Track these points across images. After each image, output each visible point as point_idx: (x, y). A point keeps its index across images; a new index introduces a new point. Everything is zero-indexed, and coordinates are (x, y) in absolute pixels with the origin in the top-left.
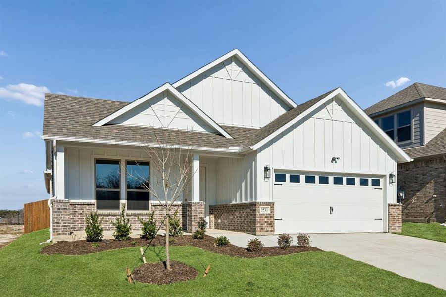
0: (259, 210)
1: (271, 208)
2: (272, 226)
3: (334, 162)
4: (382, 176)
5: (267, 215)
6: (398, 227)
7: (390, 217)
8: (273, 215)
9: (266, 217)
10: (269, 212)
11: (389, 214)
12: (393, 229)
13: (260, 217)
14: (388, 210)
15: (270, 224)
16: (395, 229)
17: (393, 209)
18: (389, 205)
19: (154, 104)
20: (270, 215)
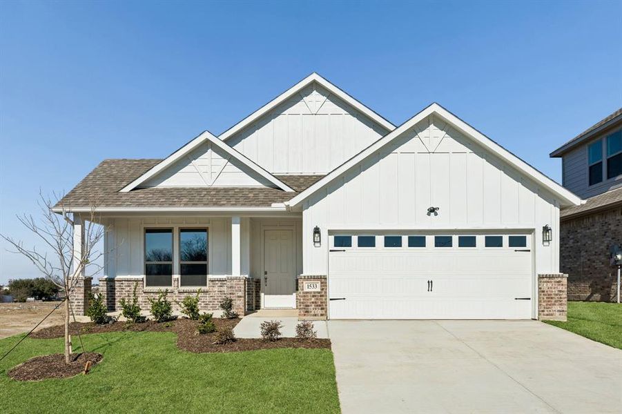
0: (303, 286)
1: (322, 283)
2: (322, 309)
3: (432, 214)
4: (531, 231)
5: (314, 292)
6: (559, 311)
7: (542, 296)
8: (326, 292)
9: (313, 296)
10: (318, 289)
11: (541, 291)
12: (547, 315)
13: (305, 296)
14: (539, 285)
15: (320, 306)
16: (552, 315)
17: (548, 282)
18: (541, 277)
19: (195, 159)
20: (319, 293)
